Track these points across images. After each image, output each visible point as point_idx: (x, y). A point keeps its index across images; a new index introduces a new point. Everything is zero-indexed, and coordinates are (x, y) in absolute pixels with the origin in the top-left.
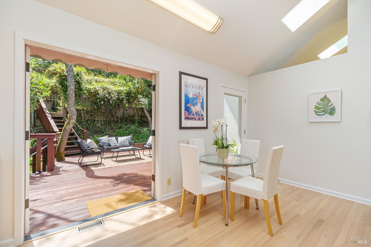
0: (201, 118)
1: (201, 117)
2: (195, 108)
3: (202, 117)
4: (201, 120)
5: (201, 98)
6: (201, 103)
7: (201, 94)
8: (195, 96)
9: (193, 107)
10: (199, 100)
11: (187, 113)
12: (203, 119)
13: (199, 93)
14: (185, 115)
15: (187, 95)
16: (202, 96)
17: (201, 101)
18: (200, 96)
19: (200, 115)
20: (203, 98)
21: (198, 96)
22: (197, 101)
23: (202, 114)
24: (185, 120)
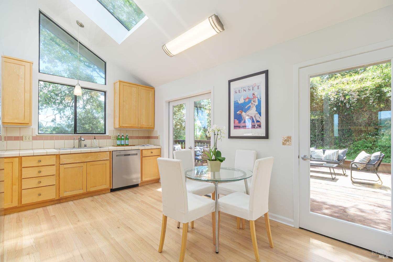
0: (256, 126)
1: (256, 124)
2: (247, 114)
3: (258, 123)
4: (257, 128)
5: (257, 99)
6: (256, 106)
7: (256, 95)
8: (247, 100)
9: (245, 113)
10: (253, 103)
11: (237, 121)
12: (260, 126)
13: (254, 94)
14: (234, 123)
15: (237, 102)
16: (259, 97)
17: (257, 103)
18: (254, 97)
19: (255, 121)
20: (260, 99)
21: (251, 99)
22: (250, 104)
23: (258, 119)
24: (234, 129)
